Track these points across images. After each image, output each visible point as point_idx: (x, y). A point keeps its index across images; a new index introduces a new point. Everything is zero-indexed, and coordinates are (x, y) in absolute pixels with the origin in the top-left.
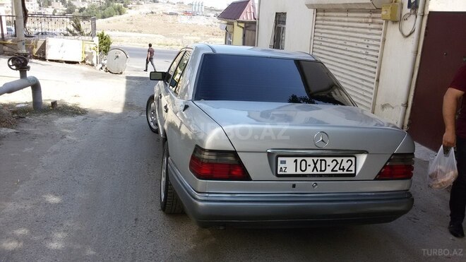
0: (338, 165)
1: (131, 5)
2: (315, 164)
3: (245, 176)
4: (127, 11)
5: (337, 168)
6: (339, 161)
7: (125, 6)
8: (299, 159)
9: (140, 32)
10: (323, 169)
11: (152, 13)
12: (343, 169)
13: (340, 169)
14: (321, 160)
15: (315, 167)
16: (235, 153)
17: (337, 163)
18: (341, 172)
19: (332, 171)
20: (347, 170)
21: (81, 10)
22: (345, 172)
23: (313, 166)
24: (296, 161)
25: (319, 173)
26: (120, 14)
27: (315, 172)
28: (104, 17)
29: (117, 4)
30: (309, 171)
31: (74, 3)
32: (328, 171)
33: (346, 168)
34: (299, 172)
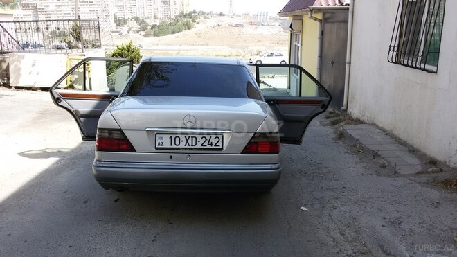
0: (207, 141)
1: (198, 20)
2: (187, 140)
3: (131, 148)
4: (195, 25)
5: (206, 143)
6: (208, 139)
7: (193, 21)
8: (174, 136)
9: (207, 45)
10: (194, 144)
11: (219, 26)
12: (212, 145)
13: (208, 144)
14: (192, 137)
15: (187, 142)
16: (121, 131)
17: (206, 139)
18: (210, 147)
19: (202, 145)
20: (215, 145)
21: (153, 27)
22: (213, 147)
23: (185, 141)
24: (171, 137)
25: (190, 147)
26: (189, 29)
27: (187, 146)
28: (173, 33)
29: (186, 19)
30: (182, 145)
31: (147, 21)
32: (199, 146)
33: (214, 144)
34: (174, 146)
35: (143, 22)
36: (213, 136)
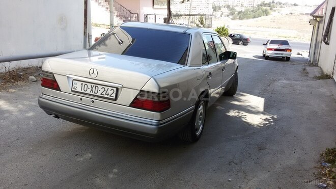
0: (105, 92)
1: (275, 8)
2: (92, 88)
4: (272, 12)
5: (104, 93)
6: (106, 89)
7: (271, 9)
8: (84, 83)
10: (96, 92)
11: (291, 14)
12: (108, 95)
13: (106, 94)
14: (96, 86)
15: (92, 90)
16: (52, 74)
17: (105, 90)
18: (106, 96)
19: (101, 94)
20: (110, 96)
21: (239, 13)
22: (109, 97)
23: (91, 89)
24: (82, 84)
25: (93, 94)
26: (267, 15)
27: (91, 93)
28: (254, 17)
29: (265, 8)
30: (88, 92)
32: (99, 94)
33: (110, 94)
34: (83, 91)
35: (233, 9)
36: (110, 88)
